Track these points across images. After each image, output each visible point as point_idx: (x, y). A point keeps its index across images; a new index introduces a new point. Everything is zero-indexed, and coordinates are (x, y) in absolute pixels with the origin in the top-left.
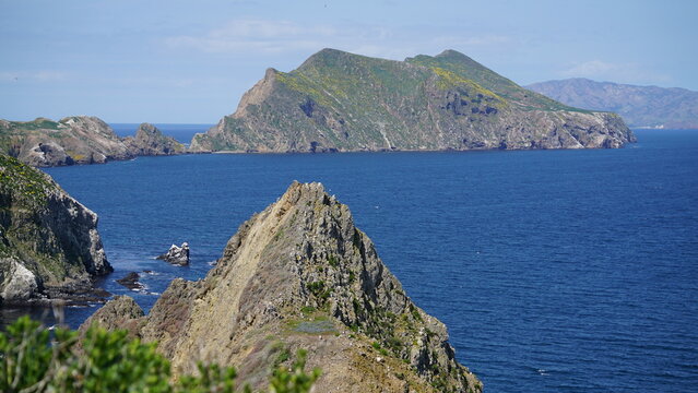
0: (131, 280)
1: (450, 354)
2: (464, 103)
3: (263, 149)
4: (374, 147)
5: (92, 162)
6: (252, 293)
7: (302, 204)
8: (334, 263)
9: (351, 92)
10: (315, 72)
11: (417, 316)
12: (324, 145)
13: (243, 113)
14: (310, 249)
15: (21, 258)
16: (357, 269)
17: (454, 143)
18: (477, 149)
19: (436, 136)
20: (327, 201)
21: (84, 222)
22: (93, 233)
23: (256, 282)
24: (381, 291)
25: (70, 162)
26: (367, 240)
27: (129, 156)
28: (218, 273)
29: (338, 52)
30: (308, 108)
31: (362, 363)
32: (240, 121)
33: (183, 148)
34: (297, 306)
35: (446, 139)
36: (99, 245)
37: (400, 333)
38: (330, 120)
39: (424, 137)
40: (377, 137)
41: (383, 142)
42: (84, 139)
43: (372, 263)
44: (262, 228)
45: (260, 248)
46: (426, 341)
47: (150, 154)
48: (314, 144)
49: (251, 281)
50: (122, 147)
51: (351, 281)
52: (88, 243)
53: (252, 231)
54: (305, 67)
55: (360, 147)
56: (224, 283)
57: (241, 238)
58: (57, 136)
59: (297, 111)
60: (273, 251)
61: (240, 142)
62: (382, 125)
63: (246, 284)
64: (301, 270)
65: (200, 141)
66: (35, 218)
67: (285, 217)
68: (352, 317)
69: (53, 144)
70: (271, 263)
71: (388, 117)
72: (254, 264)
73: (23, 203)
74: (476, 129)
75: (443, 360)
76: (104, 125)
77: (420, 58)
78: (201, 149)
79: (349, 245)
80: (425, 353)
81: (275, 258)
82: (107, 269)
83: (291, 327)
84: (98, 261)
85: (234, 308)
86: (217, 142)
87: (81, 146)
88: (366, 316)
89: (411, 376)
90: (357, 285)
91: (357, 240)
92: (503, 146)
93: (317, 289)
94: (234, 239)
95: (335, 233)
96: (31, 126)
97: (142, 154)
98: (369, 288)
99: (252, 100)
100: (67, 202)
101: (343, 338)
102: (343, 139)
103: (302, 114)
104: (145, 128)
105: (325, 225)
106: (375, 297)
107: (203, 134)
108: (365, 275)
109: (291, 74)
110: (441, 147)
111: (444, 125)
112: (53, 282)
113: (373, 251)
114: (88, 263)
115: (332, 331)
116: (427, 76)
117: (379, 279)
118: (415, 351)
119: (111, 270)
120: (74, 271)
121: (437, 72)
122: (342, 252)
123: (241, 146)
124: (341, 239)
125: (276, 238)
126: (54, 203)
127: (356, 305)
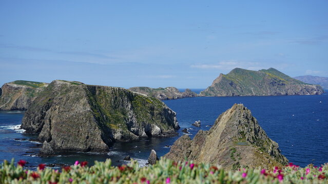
0: (185, 131)
1: (279, 152)
2: (275, 82)
3: (219, 95)
4: (250, 94)
5: (173, 99)
6: (224, 134)
7: (237, 110)
8: (247, 126)
9: (244, 80)
10: (233, 74)
11: (270, 141)
12: (236, 94)
13: (214, 86)
14: (240, 122)
15: (157, 124)
16: (253, 128)
17: (273, 93)
18: (279, 95)
19: (268, 92)
20: (244, 109)
21: (173, 115)
22: (175, 118)
23: (225, 131)
24: (259, 134)
25: (168, 99)
26: (255, 120)
27: (183, 97)
28: (213, 129)
29: (240, 69)
30: (231, 84)
31: (256, 154)
32: (213, 88)
33: (198, 95)
34: (237, 138)
35: (270, 92)
36: (176, 121)
37: (265, 146)
38: (238, 87)
39: (264, 92)
40: (251, 92)
41: (252, 93)
42: (171, 93)
43: (257, 126)
44: (226, 116)
45: (226, 122)
46: (272, 148)
47: (188, 97)
48: (233, 94)
49: (223, 131)
50: (181, 95)
51: (251, 131)
52: (173, 120)
53: (223, 117)
54: (231, 73)
55: (246, 95)
56: (215, 131)
57: (219, 119)
58: (165, 92)
59: (228, 85)
60: (230, 122)
61: (213, 93)
62: (252, 89)
63: (222, 132)
64: (238, 128)
65: (202, 93)
66: (160, 114)
67: (232, 113)
68: (252, 141)
69: (163, 94)
70: (229, 126)
71: (254, 86)
72: (224, 126)
73: (157, 110)
74: (279, 90)
75: (277, 153)
76: (176, 89)
77: (263, 70)
78: (202, 95)
79: (250, 121)
80: (272, 151)
81: (230, 124)
82: (179, 127)
83: (236, 143)
84: (176, 125)
85: (219, 138)
86: (206, 93)
87: (171, 95)
88: (256, 141)
89: (270, 158)
90: (253, 132)
91: (253, 120)
92: (287, 94)
93: (242, 133)
94: (217, 119)
95: (247, 118)
96: (158, 89)
97: (187, 97)
98: (256, 133)
99: (216, 82)
100: (168, 109)
101: (251, 147)
102: (241, 93)
103: (230, 86)
104: (187, 90)
105: (244, 115)
106: (258, 135)
107: (203, 91)
108: (255, 129)
109: (227, 75)
110: (269, 95)
111: (270, 88)
112: (165, 131)
113: (257, 123)
114: (174, 126)
115: (247, 145)
116: (264, 75)
117: (259, 130)
118: (269, 151)
119: (180, 128)
120: (170, 128)
121: (268, 74)
122: (249, 123)
123: (213, 95)
124: (248, 119)
125: (230, 119)
126: (165, 110)
127: (253, 138)
